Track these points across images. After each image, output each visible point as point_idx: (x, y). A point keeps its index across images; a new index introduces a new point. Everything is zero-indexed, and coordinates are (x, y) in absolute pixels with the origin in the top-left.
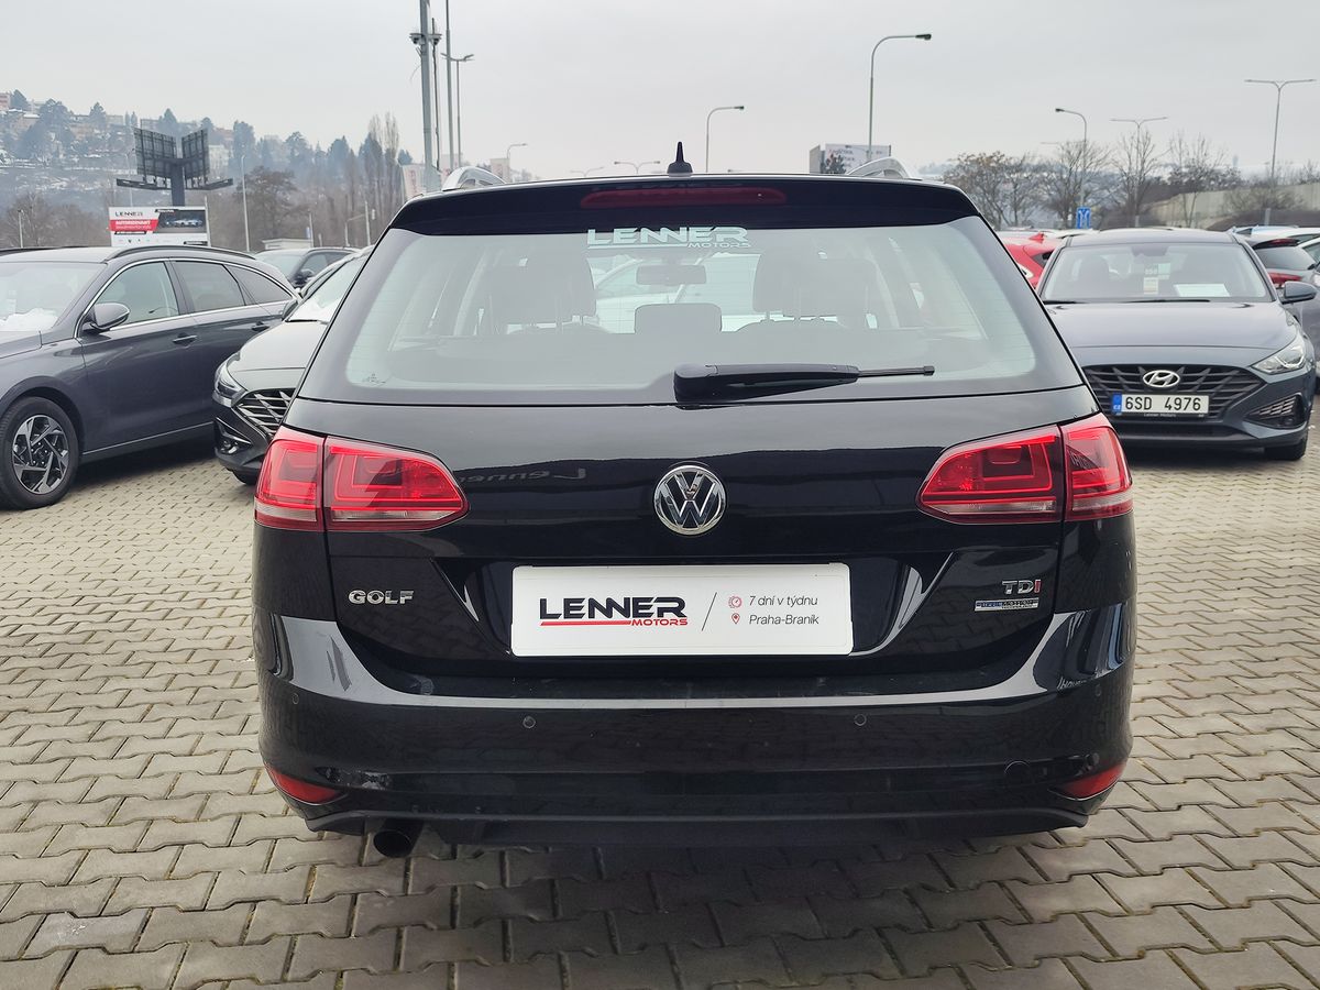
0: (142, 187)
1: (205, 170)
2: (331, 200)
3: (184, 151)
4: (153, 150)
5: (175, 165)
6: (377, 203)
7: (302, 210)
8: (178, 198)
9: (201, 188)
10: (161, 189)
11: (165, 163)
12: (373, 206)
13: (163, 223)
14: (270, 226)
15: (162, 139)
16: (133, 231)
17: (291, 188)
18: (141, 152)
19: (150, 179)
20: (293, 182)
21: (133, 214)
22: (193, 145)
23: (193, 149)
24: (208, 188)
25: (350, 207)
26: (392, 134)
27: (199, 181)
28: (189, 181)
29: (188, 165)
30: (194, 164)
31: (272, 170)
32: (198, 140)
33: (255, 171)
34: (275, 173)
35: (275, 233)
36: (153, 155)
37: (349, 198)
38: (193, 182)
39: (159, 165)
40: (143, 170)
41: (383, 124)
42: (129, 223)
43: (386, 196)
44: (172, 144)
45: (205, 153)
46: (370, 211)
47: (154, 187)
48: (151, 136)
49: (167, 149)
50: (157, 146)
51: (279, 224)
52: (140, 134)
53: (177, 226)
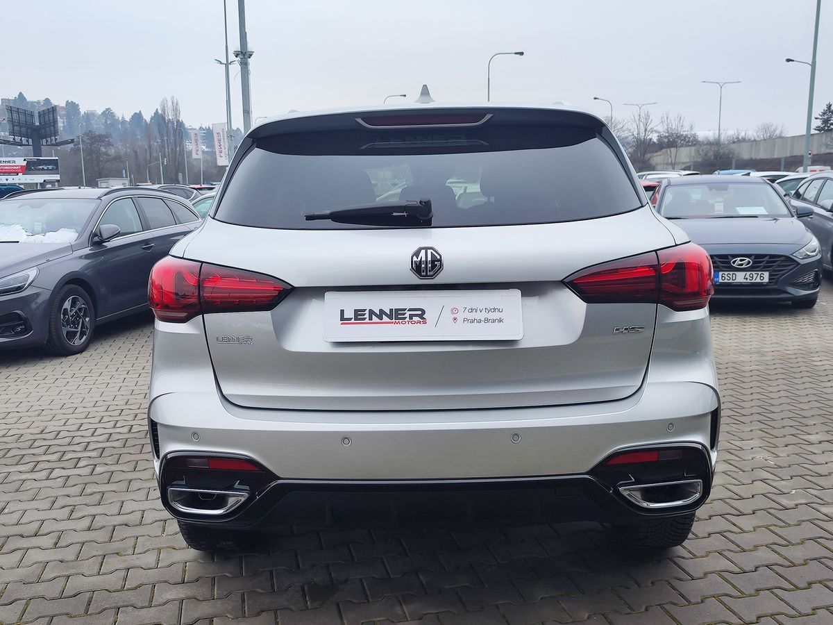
0: (12, 144)
1: (55, 133)
2: (136, 152)
3: (40, 120)
4: (19, 120)
5: (35, 130)
6: (167, 154)
7: (118, 158)
8: (37, 152)
9: (53, 145)
10: (24, 145)
11: (27, 129)
12: (164, 156)
13: (29, 168)
14: (96, 169)
15: (25, 112)
16: (9, 173)
17: (110, 144)
18: (11, 121)
19: (18, 139)
20: (111, 140)
21: (9, 162)
22: (46, 117)
23: (47, 120)
24: (57, 145)
25: (148, 157)
26: (176, 110)
27: (51, 140)
28: (44, 140)
29: (43, 131)
30: (48, 129)
31: (97, 133)
32: (50, 112)
33: (87, 134)
34: (99, 136)
35: (100, 174)
36: (19, 123)
37: (148, 150)
38: (47, 141)
39: (23, 130)
40: (13, 133)
41: (170, 104)
42: (6, 168)
43: (172, 149)
44: (32, 115)
45: (55, 122)
46: (163, 159)
47: (21, 145)
48: (18, 111)
49: (29, 118)
50: (22, 117)
51: (103, 168)
52: (10, 109)
53: (39, 169)
